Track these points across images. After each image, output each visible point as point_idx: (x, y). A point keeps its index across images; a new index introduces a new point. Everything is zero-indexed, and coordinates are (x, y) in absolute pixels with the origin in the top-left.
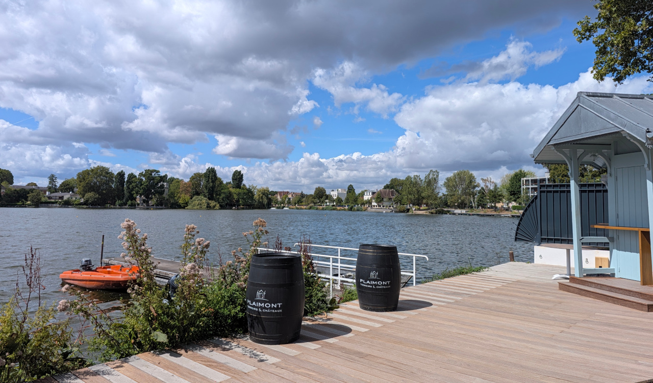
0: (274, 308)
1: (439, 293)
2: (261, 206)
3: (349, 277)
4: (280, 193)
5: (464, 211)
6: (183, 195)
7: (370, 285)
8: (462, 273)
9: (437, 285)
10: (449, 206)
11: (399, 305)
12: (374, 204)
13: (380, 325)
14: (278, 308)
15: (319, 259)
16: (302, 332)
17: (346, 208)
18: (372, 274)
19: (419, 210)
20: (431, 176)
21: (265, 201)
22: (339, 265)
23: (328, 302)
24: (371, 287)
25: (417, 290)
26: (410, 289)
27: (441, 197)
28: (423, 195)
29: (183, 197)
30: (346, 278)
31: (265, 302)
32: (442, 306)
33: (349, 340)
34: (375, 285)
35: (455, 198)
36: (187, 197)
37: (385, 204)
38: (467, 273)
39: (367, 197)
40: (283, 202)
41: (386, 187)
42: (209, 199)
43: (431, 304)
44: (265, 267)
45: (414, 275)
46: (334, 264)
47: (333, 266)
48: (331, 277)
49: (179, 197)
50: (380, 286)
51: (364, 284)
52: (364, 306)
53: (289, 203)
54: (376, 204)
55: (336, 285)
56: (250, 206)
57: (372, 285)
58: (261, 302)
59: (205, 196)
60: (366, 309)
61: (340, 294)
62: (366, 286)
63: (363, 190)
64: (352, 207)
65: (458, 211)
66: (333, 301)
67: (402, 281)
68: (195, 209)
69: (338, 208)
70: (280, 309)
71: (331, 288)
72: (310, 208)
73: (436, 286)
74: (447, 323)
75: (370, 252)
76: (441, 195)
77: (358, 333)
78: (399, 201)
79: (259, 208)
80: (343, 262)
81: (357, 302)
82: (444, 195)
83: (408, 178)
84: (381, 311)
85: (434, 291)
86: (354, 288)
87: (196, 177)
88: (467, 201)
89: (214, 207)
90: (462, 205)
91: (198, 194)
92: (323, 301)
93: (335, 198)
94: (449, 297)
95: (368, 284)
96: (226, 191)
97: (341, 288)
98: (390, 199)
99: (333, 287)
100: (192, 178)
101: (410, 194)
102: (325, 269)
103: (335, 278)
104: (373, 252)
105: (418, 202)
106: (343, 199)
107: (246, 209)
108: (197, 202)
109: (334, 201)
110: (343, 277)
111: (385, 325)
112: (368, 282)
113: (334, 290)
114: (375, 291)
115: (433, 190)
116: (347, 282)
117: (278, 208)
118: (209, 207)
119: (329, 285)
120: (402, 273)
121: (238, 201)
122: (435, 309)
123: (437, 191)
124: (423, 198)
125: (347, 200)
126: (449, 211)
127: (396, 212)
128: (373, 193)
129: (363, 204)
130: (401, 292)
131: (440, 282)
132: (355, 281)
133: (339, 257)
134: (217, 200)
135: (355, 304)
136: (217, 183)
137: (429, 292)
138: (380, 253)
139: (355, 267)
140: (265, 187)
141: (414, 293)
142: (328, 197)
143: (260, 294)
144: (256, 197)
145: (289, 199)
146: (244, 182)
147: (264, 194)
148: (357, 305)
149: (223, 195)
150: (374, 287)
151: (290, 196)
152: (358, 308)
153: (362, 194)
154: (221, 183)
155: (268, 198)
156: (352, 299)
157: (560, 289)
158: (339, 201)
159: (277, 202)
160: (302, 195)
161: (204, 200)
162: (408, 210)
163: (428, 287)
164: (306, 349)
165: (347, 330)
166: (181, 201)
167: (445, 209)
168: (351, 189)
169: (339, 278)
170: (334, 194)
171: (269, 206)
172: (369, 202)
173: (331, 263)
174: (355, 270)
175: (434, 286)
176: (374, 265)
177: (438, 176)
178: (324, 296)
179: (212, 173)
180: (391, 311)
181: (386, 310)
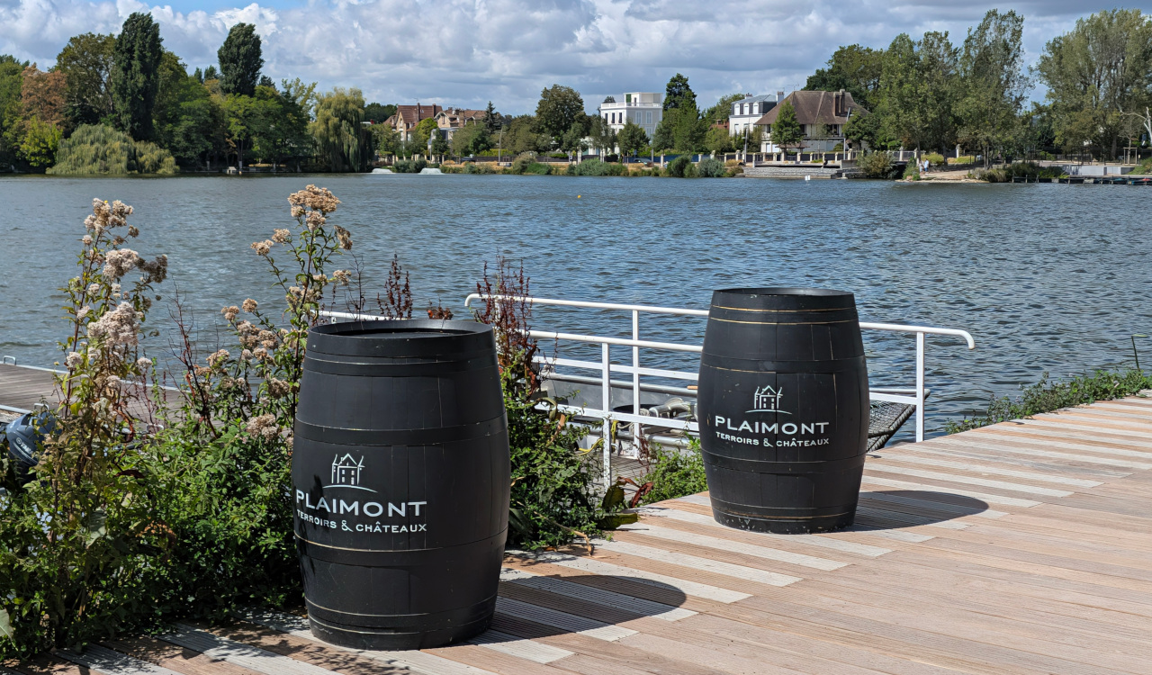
0: (397, 519)
1: (1012, 467)
2: (336, 162)
3: (675, 413)
4: (407, 110)
5: (1115, 170)
6: (33, 123)
7: (753, 436)
8: (1101, 393)
9: (1007, 438)
10: (1057, 152)
11: (861, 509)
12: (768, 148)
13: (790, 580)
14: (410, 518)
15: (560, 349)
16: (503, 605)
17: (662, 165)
18: (759, 396)
19: (943, 166)
20: (991, 35)
21: (351, 143)
22: (636, 370)
23: (598, 503)
24: (756, 442)
25: (929, 455)
26: (901, 451)
27: (1028, 118)
28: (959, 109)
29: (38, 131)
30: (665, 416)
31: (363, 498)
32: (1022, 511)
33: (677, 632)
34: (773, 437)
35: (1084, 118)
36: (51, 130)
37: (812, 147)
38: (1119, 394)
39: (739, 124)
40: (418, 148)
41: (816, 82)
42: (137, 136)
43: (982, 506)
45: (918, 402)
46: (614, 368)
47: (612, 375)
48: (604, 413)
49: (21, 131)
50: (789, 438)
51: (731, 433)
52: (730, 515)
53: (442, 149)
54: (776, 150)
55: (625, 445)
56: (293, 163)
57: (760, 436)
58: (349, 496)
59: (119, 126)
60: (736, 524)
61: (639, 473)
62: (740, 440)
63: (729, 94)
64: (685, 162)
65: (1094, 169)
66: (615, 495)
67: (872, 430)
68: (82, 176)
69: (631, 167)
70: (419, 521)
71: (606, 453)
72: (523, 170)
73: (1003, 442)
74: (1043, 570)
75: (753, 317)
76: (1027, 107)
77: (709, 609)
78: (865, 136)
79: (328, 170)
80: (648, 358)
81: (704, 499)
82: (1040, 110)
83: (901, 44)
84: (794, 532)
85: (995, 458)
86: (690, 453)
87: (83, 52)
88: (1128, 131)
89: (157, 165)
90: (1108, 147)
91: (90, 117)
92: (576, 496)
93: (618, 127)
94: (1052, 478)
95: (745, 434)
96: (197, 103)
97: (644, 451)
98: (831, 128)
99: (612, 450)
100: (67, 57)
101: (907, 107)
102: (586, 387)
103: (620, 417)
104: (766, 317)
105: (939, 139)
106: (651, 129)
107: (279, 173)
108: (89, 150)
109: (612, 141)
110: (652, 414)
111: (808, 578)
112: (745, 425)
113: (616, 459)
114: (773, 459)
115: (1002, 87)
116: (667, 431)
117: (400, 169)
118: (136, 168)
119: (599, 446)
120: (873, 397)
121: (245, 143)
122: (996, 522)
123: (1014, 91)
124: (958, 121)
125: (666, 134)
126: (1057, 172)
127: (854, 177)
128: (767, 107)
129: (726, 149)
130: (869, 465)
131: (1016, 428)
132: (695, 426)
133: (635, 341)
134: (165, 141)
135: (697, 509)
136: (164, 73)
137: (973, 461)
138: (792, 318)
139: (695, 376)
140: (346, 87)
141: (920, 467)
142: (592, 125)
143: (344, 468)
144: (315, 126)
145: (442, 134)
147: (343, 116)
148: (702, 509)
149: (187, 123)
150: (766, 443)
151: (444, 124)
152: (709, 520)
153: (724, 112)
154: (179, 72)
155: (359, 131)
156: (683, 492)
158: (634, 140)
159: (394, 150)
160: (493, 121)
161: (118, 142)
162: (900, 170)
163: (972, 444)
164: (515, 661)
165: (672, 598)
166: (27, 147)
167: (1045, 164)
168: (679, 93)
169: (636, 419)
170: (615, 114)
171: (363, 162)
172: (750, 142)
173: (603, 366)
174: (694, 390)
175: (994, 441)
176: (769, 365)
177: (1017, 34)
178: (585, 479)
179: (142, 31)
180: (831, 530)
181: (813, 529)
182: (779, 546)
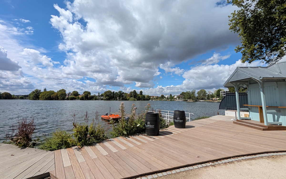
0: (152, 127)
1: (197, 124)
2: (147, 100)
3: (171, 119)
4: (152, 96)
5: (203, 101)
6: (128, 97)
8: (203, 118)
9: (196, 121)
10: (198, 99)
11: (186, 127)
12: (177, 99)
13: (180, 132)
15: (163, 114)
16: (160, 133)
17: (170, 100)
18: (178, 118)
19: (190, 100)
20: (193, 91)
22: (168, 115)
25: (190, 123)
26: (188, 122)
27: (196, 97)
29: (128, 98)
31: (150, 125)
32: (198, 127)
33: (172, 136)
34: (179, 121)
35: (200, 97)
37: (180, 99)
38: (205, 118)
39: (175, 97)
40: (153, 99)
41: (181, 94)
42: (134, 98)
43: (195, 127)
44: (150, 116)
45: (189, 118)
48: (166, 119)
49: (127, 98)
52: (176, 127)
53: (154, 99)
54: (178, 99)
56: (144, 100)
58: (149, 125)
59: (133, 97)
61: (169, 123)
63: (174, 95)
64: (171, 100)
65: (201, 101)
66: (167, 125)
67: (186, 120)
69: (168, 100)
72: (160, 100)
74: (200, 132)
75: (177, 112)
76: (196, 96)
77: (174, 134)
78: (184, 98)
82: (197, 96)
83: (187, 92)
84: (181, 128)
86: (173, 122)
88: (204, 98)
89: (135, 100)
90: (202, 99)
91: (131, 97)
92: (165, 125)
93: (167, 97)
94: (200, 125)
95: (177, 121)
96: (138, 96)
97: (169, 122)
98: (182, 98)
100: (130, 93)
101: (187, 96)
102: (165, 117)
103: (167, 119)
106: (169, 98)
107: (143, 100)
108: (131, 99)
109: (166, 98)
111: (182, 132)
113: (167, 122)
114: (179, 123)
115: (194, 95)
117: (151, 100)
118: (134, 100)
120: (186, 118)
121: (141, 98)
124: (191, 97)
125: (170, 98)
126: (199, 101)
127: (184, 101)
128: (177, 96)
129: (174, 99)
133: (168, 114)
134: (136, 98)
135: (173, 126)
136: (136, 94)
138: (180, 113)
140: (148, 95)
142: (165, 97)
143: (148, 123)
144: (146, 97)
145: (154, 98)
146: (143, 94)
147: (148, 97)
149: (138, 97)
151: (154, 97)
152: (174, 127)
153: (174, 96)
154: (137, 94)
156: (172, 125)
157: (234, 123)
158: (168, 98)
159: (151, 99)
160: (158, 97)
161: (133, 98)
162: (187, 101)
163: (194, 122)
164: (161, 138)
165: (172, 133)
166: (127, 99)
167: (198, 100)
168: (171, 95)
169: (168, 119)
170: (166, 97)
171: (149, 100)
172: (176, 98)
173: (166, 115)
176: (178, 116)
177: (195, 91)
178: (165, 124)
179: (135, 91)
180: (183, 128)
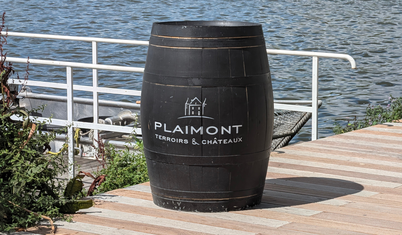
7: (183, 137)
22: (95, 89)
24: (186, 141)
34: (199, 137)
45: (313, 110)
46: (77, 87)
50: (211, 138)
51: (167, 135)
52: (167, 198)
55: (86, 148)
57: (189, 137)
60: (170, 205)
61: (96, 170)
62: (173, 140)
67: (280, 131)
71: (71, 154)
73: (377, 140)
81: (146, 188)
84: (215, 211)
85: (371, 151)
97: (101, 153)
99: (76, 152)
104: (194, 44)
110: (107, 123)
112: (178, 129)
114: (196, 152)
119: (66, 149)
131: (387, 129)
132: (139, 131)
133: (94, 65)
135: (140, 195)
137: (353, 154)
139: (138, 93)
141: (313, 159)
148: (144, 196)
150: (194, 141)
152: (150, 203)
156: (130, 182)
163: (353, 141)
169: (96, 127)
173: (67, 86)
175: (369, 139)
180: (244, 208)
181: (230, 208)
182: (203, 222)
